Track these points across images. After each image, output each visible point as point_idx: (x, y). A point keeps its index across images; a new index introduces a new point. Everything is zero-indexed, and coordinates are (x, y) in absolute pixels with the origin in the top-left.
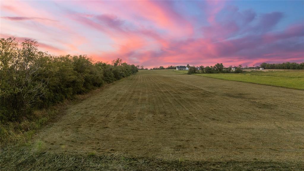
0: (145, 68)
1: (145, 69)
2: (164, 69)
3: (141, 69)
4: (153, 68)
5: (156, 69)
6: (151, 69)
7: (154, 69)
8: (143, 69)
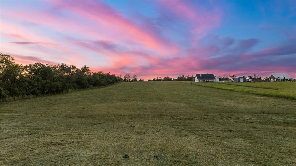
0: (139, 79)
1: (139, 81)
2: (170, 80)
3: (133, 81)
4: (152, 80)
5: (158, 80)
6: (149, 81)
7: (154, 80)
8: (135, 80)
